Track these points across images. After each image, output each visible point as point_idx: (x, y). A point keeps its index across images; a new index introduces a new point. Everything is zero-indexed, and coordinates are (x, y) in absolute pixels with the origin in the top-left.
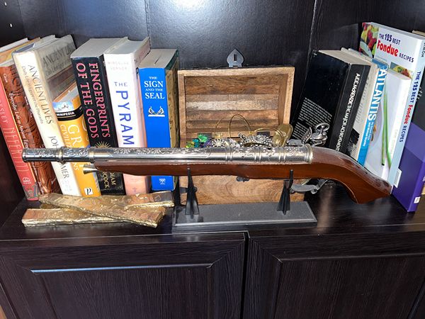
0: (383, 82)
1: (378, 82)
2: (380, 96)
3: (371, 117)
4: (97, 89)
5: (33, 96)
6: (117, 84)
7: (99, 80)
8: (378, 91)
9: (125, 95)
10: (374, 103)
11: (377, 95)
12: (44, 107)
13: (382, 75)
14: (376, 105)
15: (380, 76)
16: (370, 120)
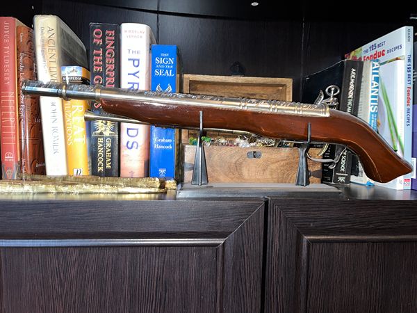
0: (377, 74)
1: (374, 74)
2: (377, 88)
3: (373, 109)
4: (110, 56)
5: (44, 57)
6: (131, 52)
7: (113, 47)
8: (375, 83)
9: (136, 63)
10: (374, 94)
11: (375, 86)
12: (52, 70)
13: (375, 67)
14: (376, 97)
15: (374, 68)
16: (373, 111)
